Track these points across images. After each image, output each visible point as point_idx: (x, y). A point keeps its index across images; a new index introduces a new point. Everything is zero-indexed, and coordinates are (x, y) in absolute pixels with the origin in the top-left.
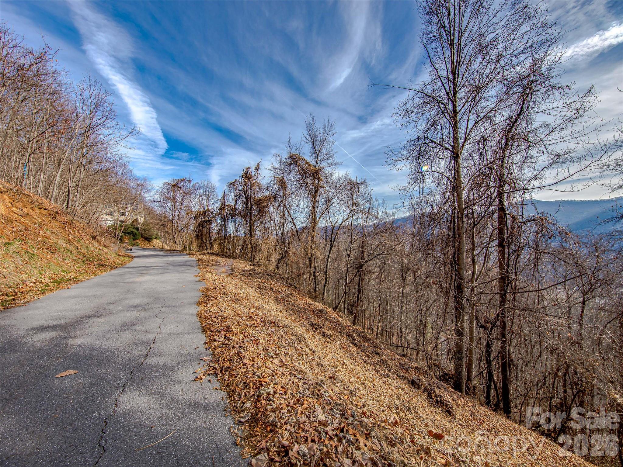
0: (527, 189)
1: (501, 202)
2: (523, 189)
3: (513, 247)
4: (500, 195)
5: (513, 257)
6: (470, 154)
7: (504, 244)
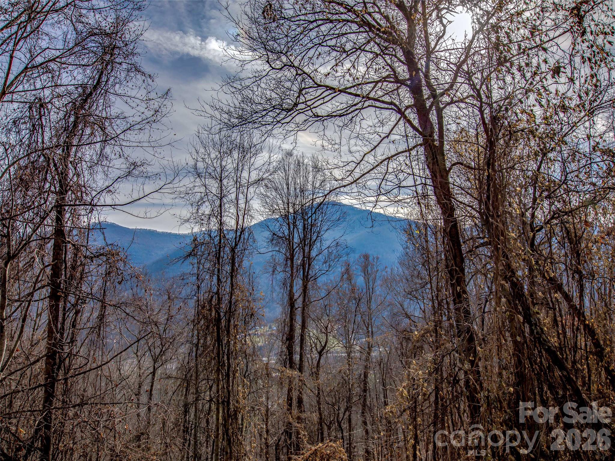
0: (96, 205)
1: (59, 220)
2: (90, 204)
3: (72, 299)
4: (59, 208)
5: (71, 315)
6: (14, 122)
7: (58, 294)
